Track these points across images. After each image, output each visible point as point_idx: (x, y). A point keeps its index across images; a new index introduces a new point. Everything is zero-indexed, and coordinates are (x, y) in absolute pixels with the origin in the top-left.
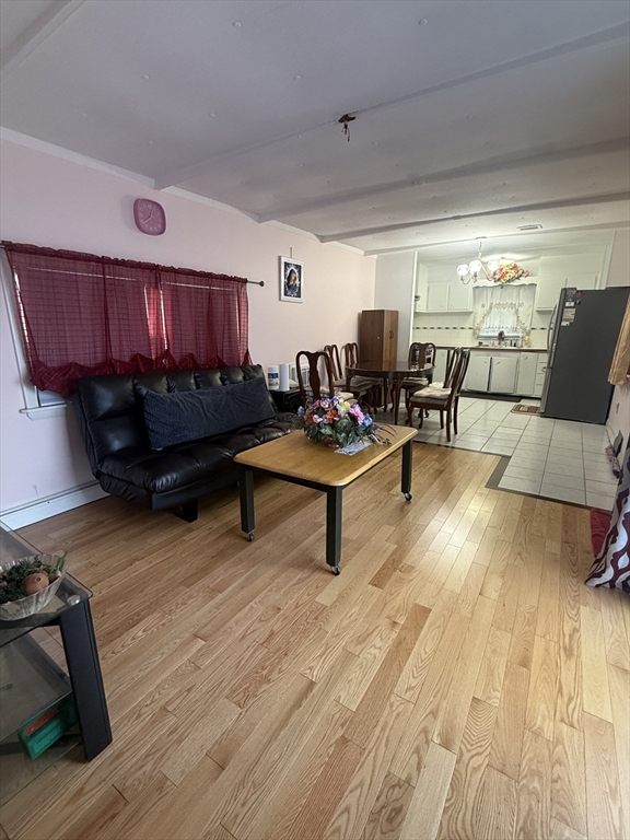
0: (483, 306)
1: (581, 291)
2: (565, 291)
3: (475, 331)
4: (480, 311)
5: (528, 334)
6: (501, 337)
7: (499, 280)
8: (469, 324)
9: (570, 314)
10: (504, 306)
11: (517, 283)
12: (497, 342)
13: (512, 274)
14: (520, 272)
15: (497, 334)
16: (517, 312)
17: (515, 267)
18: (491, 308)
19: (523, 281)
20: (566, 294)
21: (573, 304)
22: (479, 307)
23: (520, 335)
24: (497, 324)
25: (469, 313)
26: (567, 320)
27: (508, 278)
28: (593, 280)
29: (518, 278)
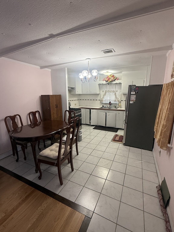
0: (103, 91)
1: (138, 87)
2: (130, 86)
3: (101, 101)
4: (102, 94)
5: (120, 103)
6: (110, 103)
7: (107, 81)
8: (98, 99)
9: (133, 98)
10: (110, 92)
11: (114, 82)
12: (109, 106)
13: (112, 79)
14: (115, 78)
15: (108, 102)
16: (115, 94)
17: (113, 76)
18: (106, 92)
19: (117, 82)
20: (131, 88)
21: (134, 93)
22: (101, 91)
23: (117, 103)
24: (108, 99)
25: (98, 94)
26: (132, 101)
27: (110, 80)
28: (143, 81)
29: (114, 81)
